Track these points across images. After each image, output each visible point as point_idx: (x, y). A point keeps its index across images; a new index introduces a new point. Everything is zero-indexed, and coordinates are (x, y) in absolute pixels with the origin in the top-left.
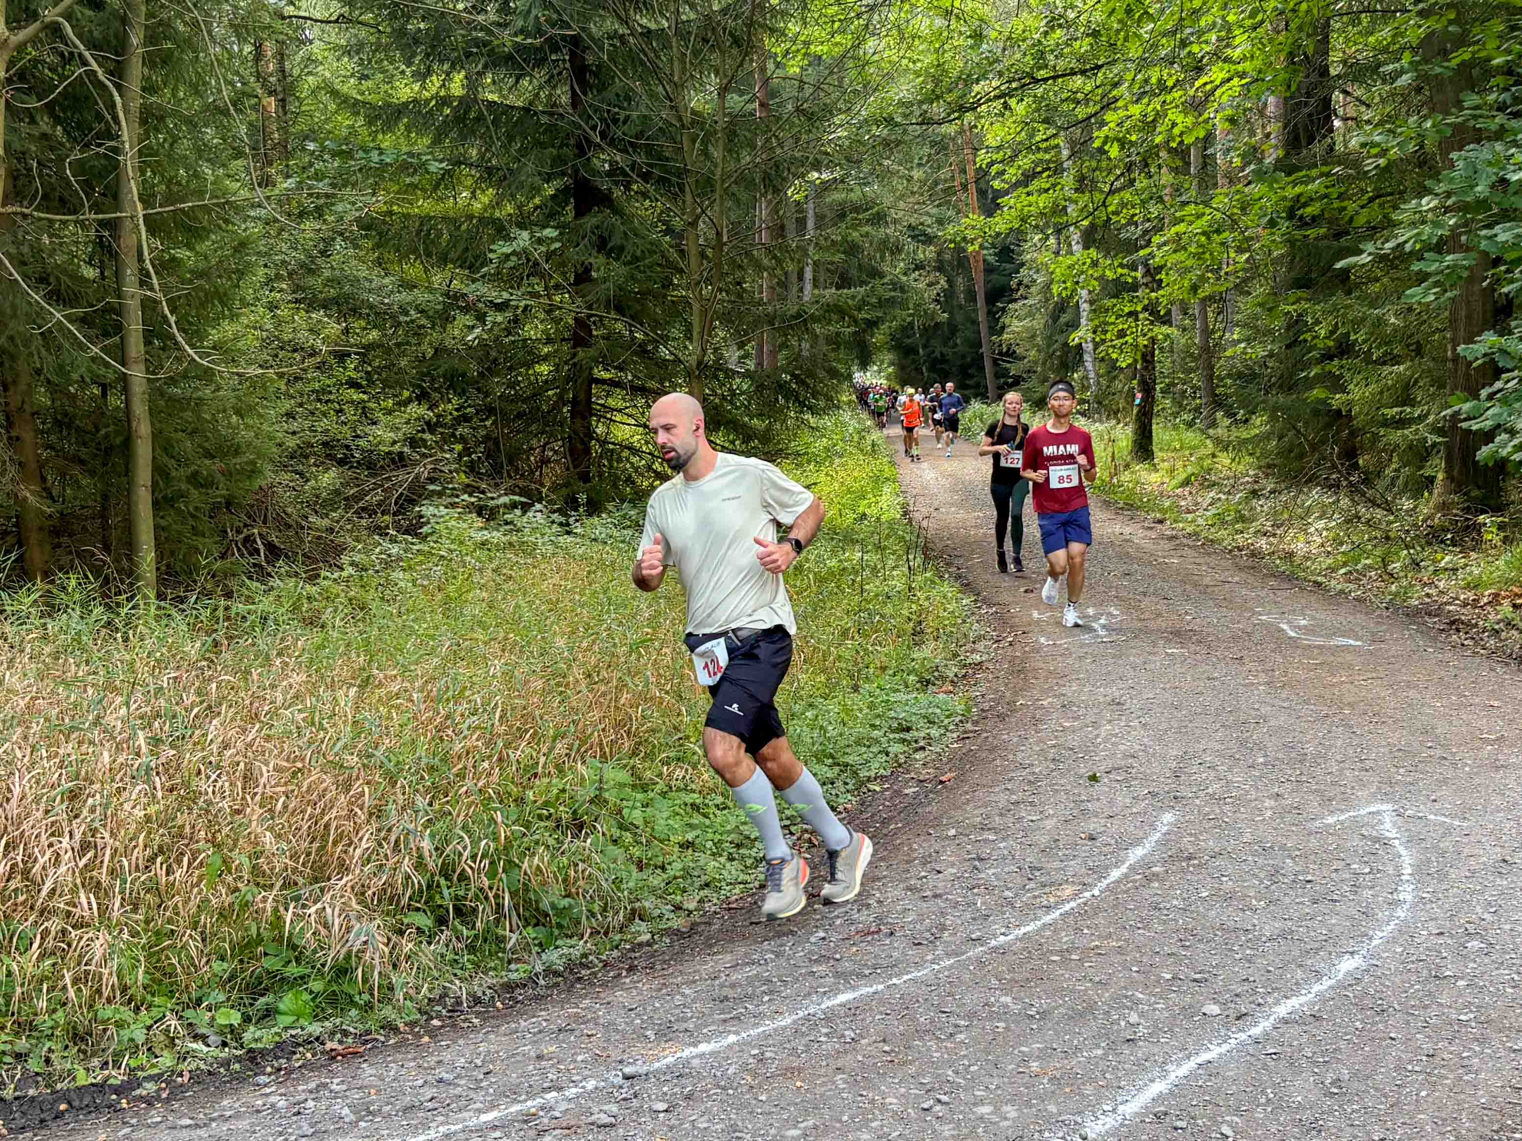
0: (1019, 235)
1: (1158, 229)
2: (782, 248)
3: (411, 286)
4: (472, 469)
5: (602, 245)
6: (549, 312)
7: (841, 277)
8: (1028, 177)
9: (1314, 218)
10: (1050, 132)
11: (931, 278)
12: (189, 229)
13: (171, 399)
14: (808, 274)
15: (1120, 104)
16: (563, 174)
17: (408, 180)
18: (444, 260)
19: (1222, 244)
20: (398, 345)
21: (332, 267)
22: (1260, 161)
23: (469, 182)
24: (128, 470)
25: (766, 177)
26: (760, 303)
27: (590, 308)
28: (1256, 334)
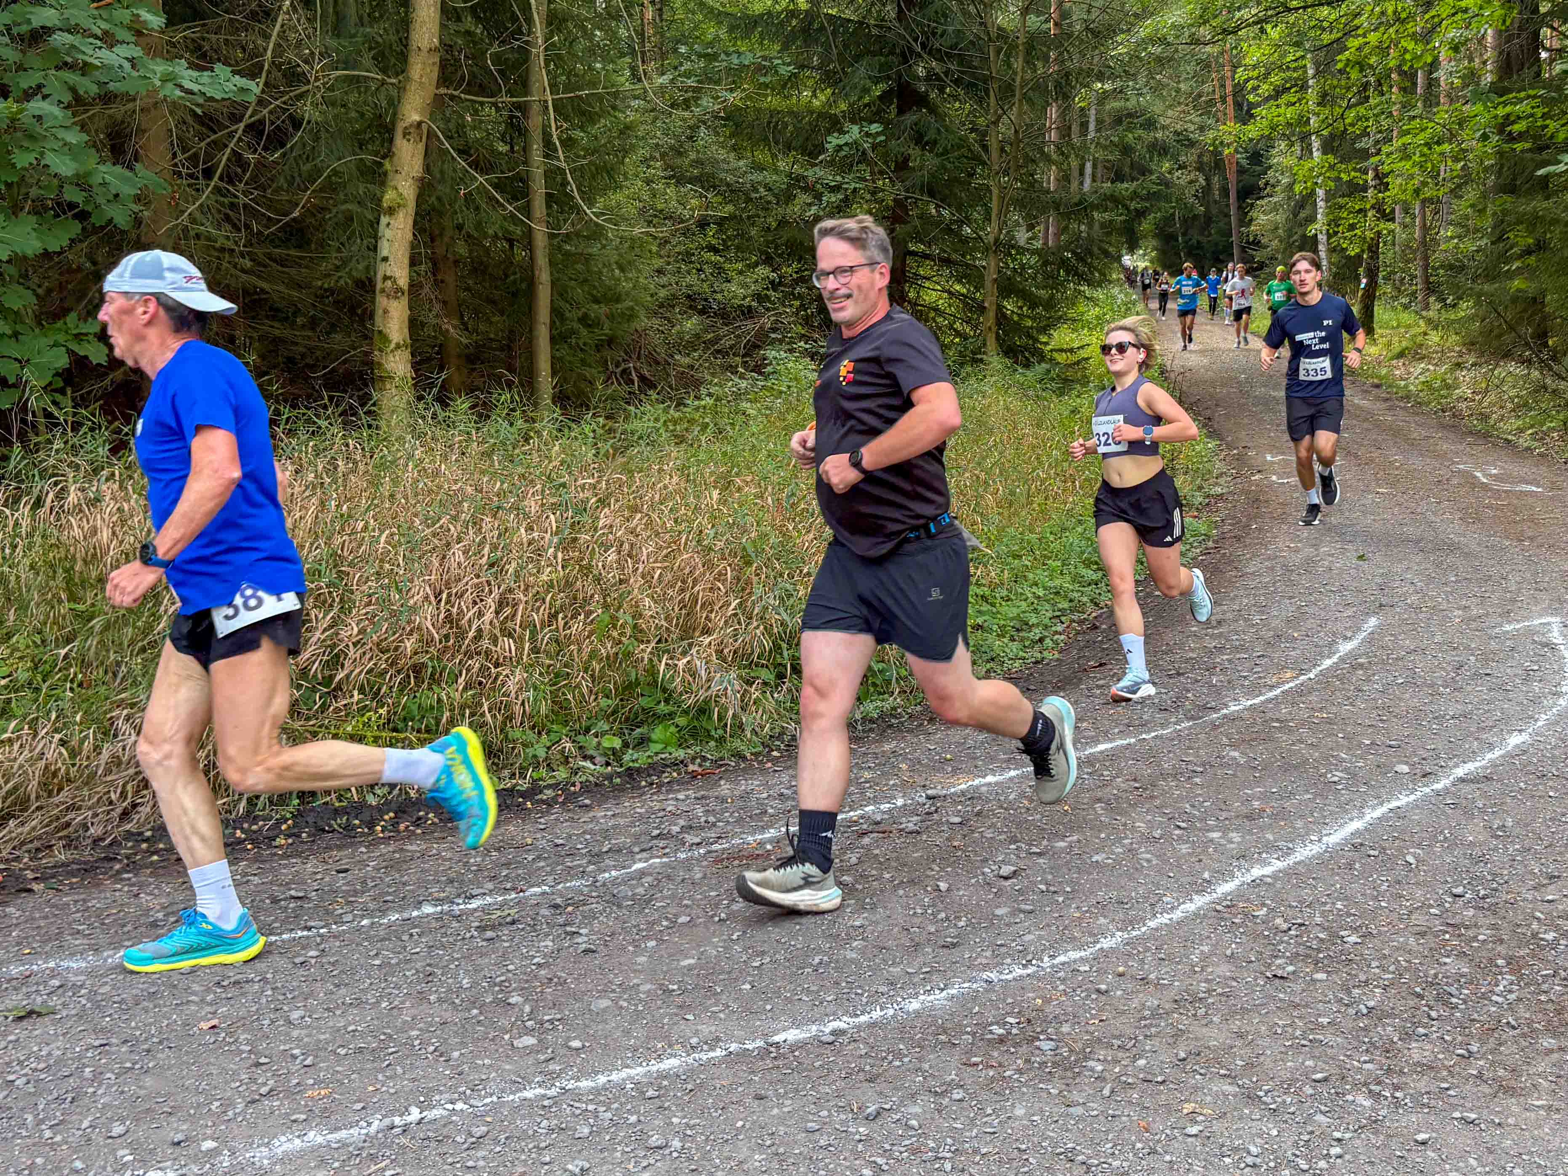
0: (1268, 141)
1: (1388, 140)
2: (1069, 144)
3: (762, 169)
4: (807, 321)
5: (919, 139)
6: (873, 193)
7: (1116, 174)
8: (1278, 93)
9: (1521, 134)
10: (1298, 54)
11: (1192, 176)
12: (583, 113)
13: (567, 254)
14: (1089, 166)
15: (1360, 32)
16: (889, 78)
17: (762, 80)
18: (789, 147)
19: (1442, 154)
20: (749, 217)
21: (698, 152)
22: (1478, 84)
23: (810, 83)
24: (530, 311)
25: (1058, 85)
26: (1048, 191)
27: (907, 191)
28: (1466, 230)
